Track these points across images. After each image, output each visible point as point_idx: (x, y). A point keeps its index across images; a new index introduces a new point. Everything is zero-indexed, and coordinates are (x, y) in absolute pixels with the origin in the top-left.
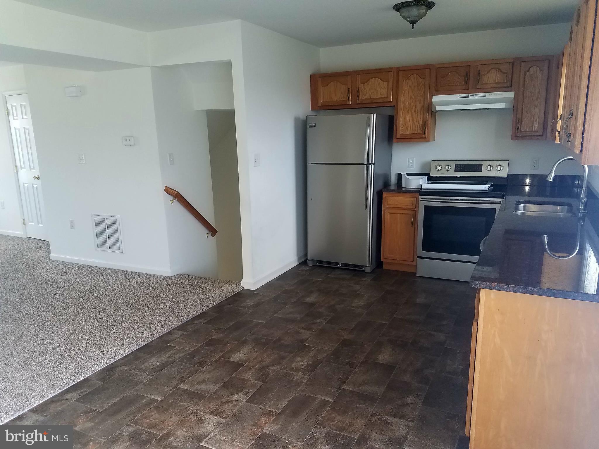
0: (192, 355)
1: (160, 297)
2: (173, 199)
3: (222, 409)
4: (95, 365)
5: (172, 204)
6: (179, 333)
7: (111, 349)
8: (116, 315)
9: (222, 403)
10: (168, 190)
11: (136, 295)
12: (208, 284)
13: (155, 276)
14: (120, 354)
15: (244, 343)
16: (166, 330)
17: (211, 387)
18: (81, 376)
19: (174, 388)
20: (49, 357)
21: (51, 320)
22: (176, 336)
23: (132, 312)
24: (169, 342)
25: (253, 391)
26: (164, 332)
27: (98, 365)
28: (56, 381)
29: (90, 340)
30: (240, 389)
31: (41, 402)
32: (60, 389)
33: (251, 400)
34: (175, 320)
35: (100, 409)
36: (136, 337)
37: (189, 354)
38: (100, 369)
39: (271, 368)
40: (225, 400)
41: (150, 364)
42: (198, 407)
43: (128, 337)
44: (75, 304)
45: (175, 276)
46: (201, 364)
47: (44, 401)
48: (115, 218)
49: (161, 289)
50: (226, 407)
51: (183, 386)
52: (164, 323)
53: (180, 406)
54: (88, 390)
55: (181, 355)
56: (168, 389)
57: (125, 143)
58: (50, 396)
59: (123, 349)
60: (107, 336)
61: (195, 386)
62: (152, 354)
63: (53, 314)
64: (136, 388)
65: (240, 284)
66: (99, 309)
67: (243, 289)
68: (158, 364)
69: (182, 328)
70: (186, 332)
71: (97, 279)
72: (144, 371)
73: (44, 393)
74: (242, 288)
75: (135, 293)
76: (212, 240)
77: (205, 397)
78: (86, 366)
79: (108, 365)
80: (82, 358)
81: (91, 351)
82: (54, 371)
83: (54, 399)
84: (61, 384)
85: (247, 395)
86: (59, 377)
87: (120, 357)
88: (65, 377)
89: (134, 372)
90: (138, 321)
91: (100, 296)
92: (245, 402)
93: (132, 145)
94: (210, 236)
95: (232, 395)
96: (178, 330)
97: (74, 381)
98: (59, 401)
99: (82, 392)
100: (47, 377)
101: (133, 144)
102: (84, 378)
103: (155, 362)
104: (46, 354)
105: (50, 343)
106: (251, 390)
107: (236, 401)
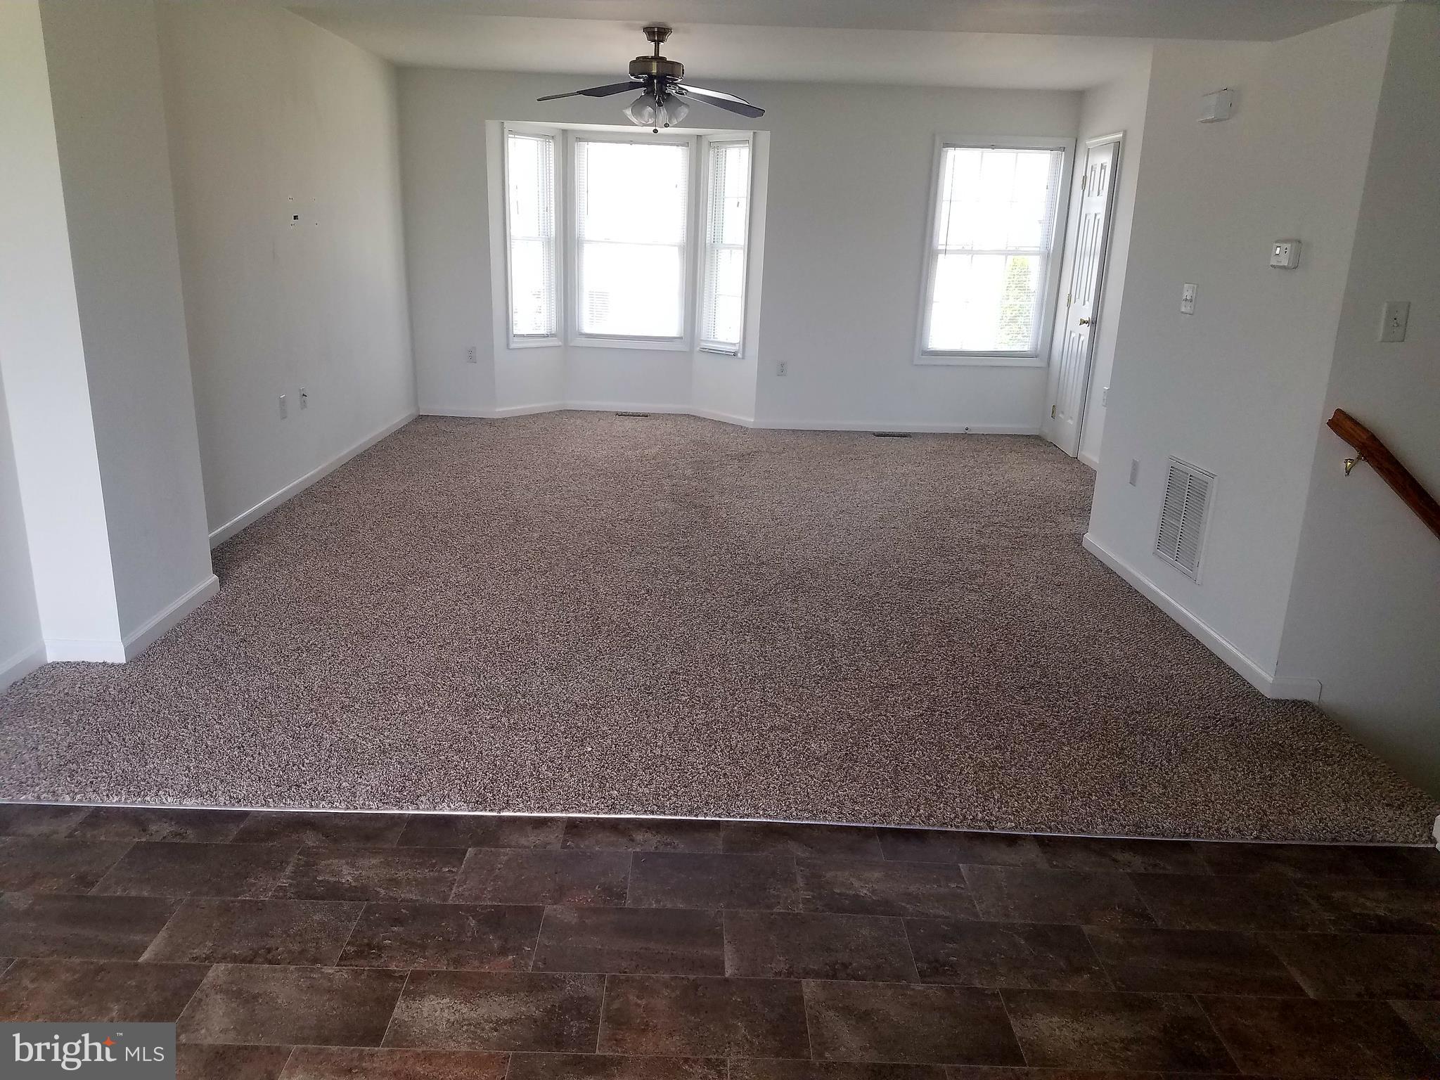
5: (1348, 472)
10: (1343, 424)
16: (1012, 825)
19: (790, 974)
26: (999, 828)
35: (1159, 923)
45: (1279, 700)
48: (1205, 478)
52: (1035, 806)
53: (729, 1027)
56: (1353, 987)
67: (1430, 846)
68: (862, 893)
77: (796, 1054)
93: (1290, 269)
101: (1292, 265)
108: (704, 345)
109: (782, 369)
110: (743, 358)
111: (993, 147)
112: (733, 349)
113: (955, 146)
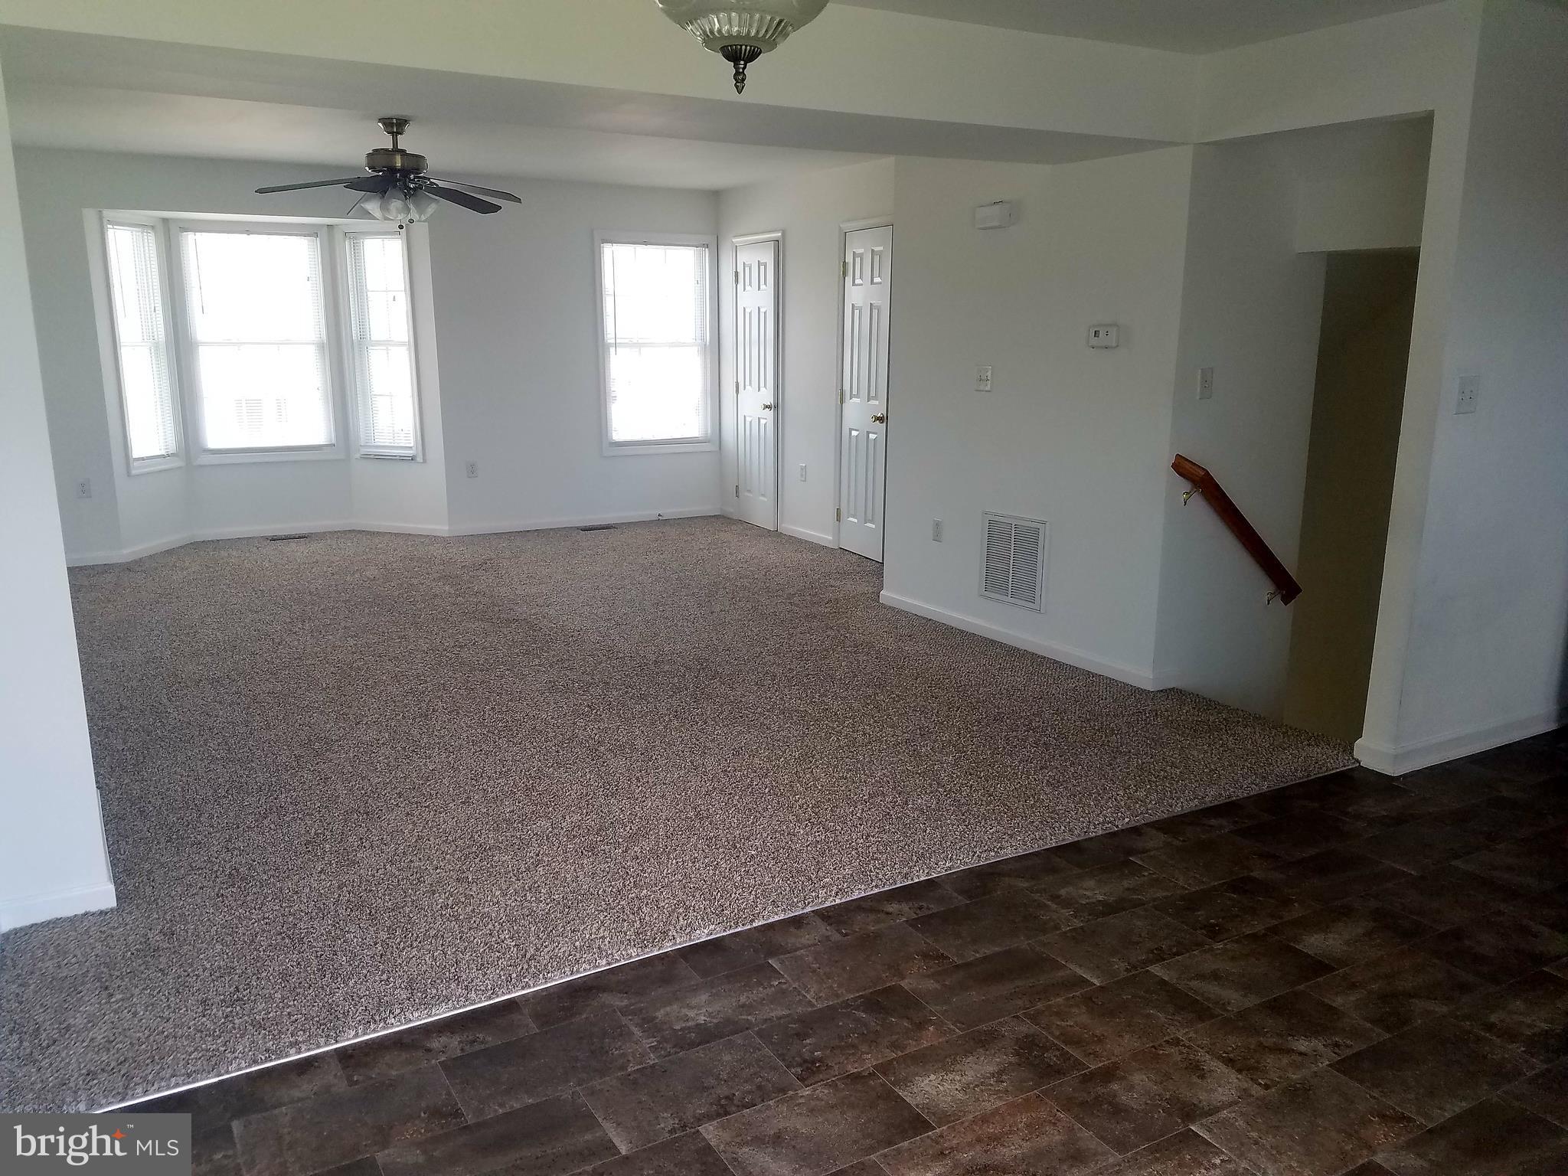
0: (1191, 902)
1: (1118, 736)
2: (1192, 490)
3: (1258, 1062)
4: (954, 857)
5: (1185, 503)
6: (1160, 838)
7: (991, 829)
8: (1011, 756)
9: (1260, 1044)
10: (1182, 467)
11: (1059, 718)
12: (1253, 730)
13: (1111, 682)
14: (1012, 846)
15: (1346, 913)
16: (1127, 820)
17: (1235, 999)
18: (921, 871)
19: (1135, 967)
20: (860, 811)
21: (871, 733)
22: (1150, 844)
23: (1047, 757)
24: (1131, 852)
25: (1359, 1046)
26: (1121, 825)
27: (961, 858)
28: (871, 866)
29: (946, 795)
30: (1314, 1030)
31: (838, 901)
32: (876, 886)
33: (1346, 1066)
34: (1154, 803)
35: (956, 959)
36: (1052, 818)
37: (1182, 898)
38: (963, 868)
39: (1419, 1005)
40: (1270, 1041)
41: (1082, 892)
42: (1192, 1034)
43: (1034, 813)
44: (922, 709)
45: (1162, 691)
46: (1214, 932)
47: (843, 900)
48: (1034, 525)
49: (1123, 716)
50: (1270, 1060)
51: (1156, 969)
52: (1123, 803)
53: (1149, 1016)
54: (935, 908)
55: (1160, 894)
56: (1120, 966)
57: (1094, 341)
58: (856, 895)
59: (1019, 838)
60: (985, 799)
61: (1190, 979)
62: (1087, 870)
63: (875, 722)
64: (1042, 938)
65: (1349, 749)
66: (973, 731)
67: (1358, 765)
68: (1101, 898)
69: (1170, 826)
70: (1180, 840)
71: (973, 663)
72: (1067, 903)
73: (846, 884)
74: (1354, 763)
75: (1057, 712)
76: (1282, 613)
77: (1212, 1016)
78: (934, 851)
79: (982, 863)
80: (928, 832)
81: (949, 821)
82: (868, 844)
83: (863, 904)
84: (880, 876)
85: (1337, 1051)
86: (877, 859)
87: (1009, 853)
88: (889, 863)
89: (1040, 898)
90: (1058, 782)
91: (977, 702)
92: (1327, 1065)
93: (1112, 347)
94: (1278, 602)
95: (1290, 1035)
96: (1158, 829)
97: (906, 876)
98: (872, 910)
99: (920, 908)
100: (853, 853)
101: (1114, 344)
102: (927, 878)
103: (1093, 890)
104: (856, 803)
105: (865, 781)
106: (1349, 1042)
107: (1301, 1054)
108: (364, 451)
109: (472, 470)
110: (425, 461)
111: (645, 243)
112: (410, 453)
113: (612, 242)
